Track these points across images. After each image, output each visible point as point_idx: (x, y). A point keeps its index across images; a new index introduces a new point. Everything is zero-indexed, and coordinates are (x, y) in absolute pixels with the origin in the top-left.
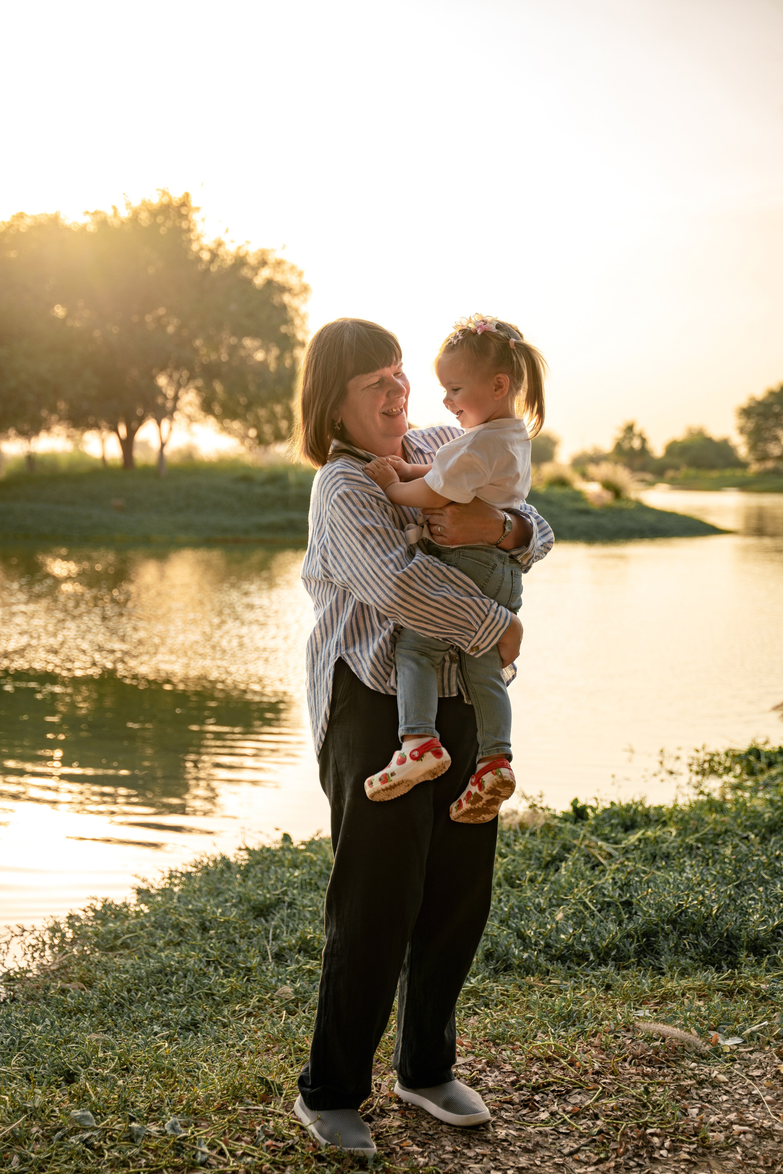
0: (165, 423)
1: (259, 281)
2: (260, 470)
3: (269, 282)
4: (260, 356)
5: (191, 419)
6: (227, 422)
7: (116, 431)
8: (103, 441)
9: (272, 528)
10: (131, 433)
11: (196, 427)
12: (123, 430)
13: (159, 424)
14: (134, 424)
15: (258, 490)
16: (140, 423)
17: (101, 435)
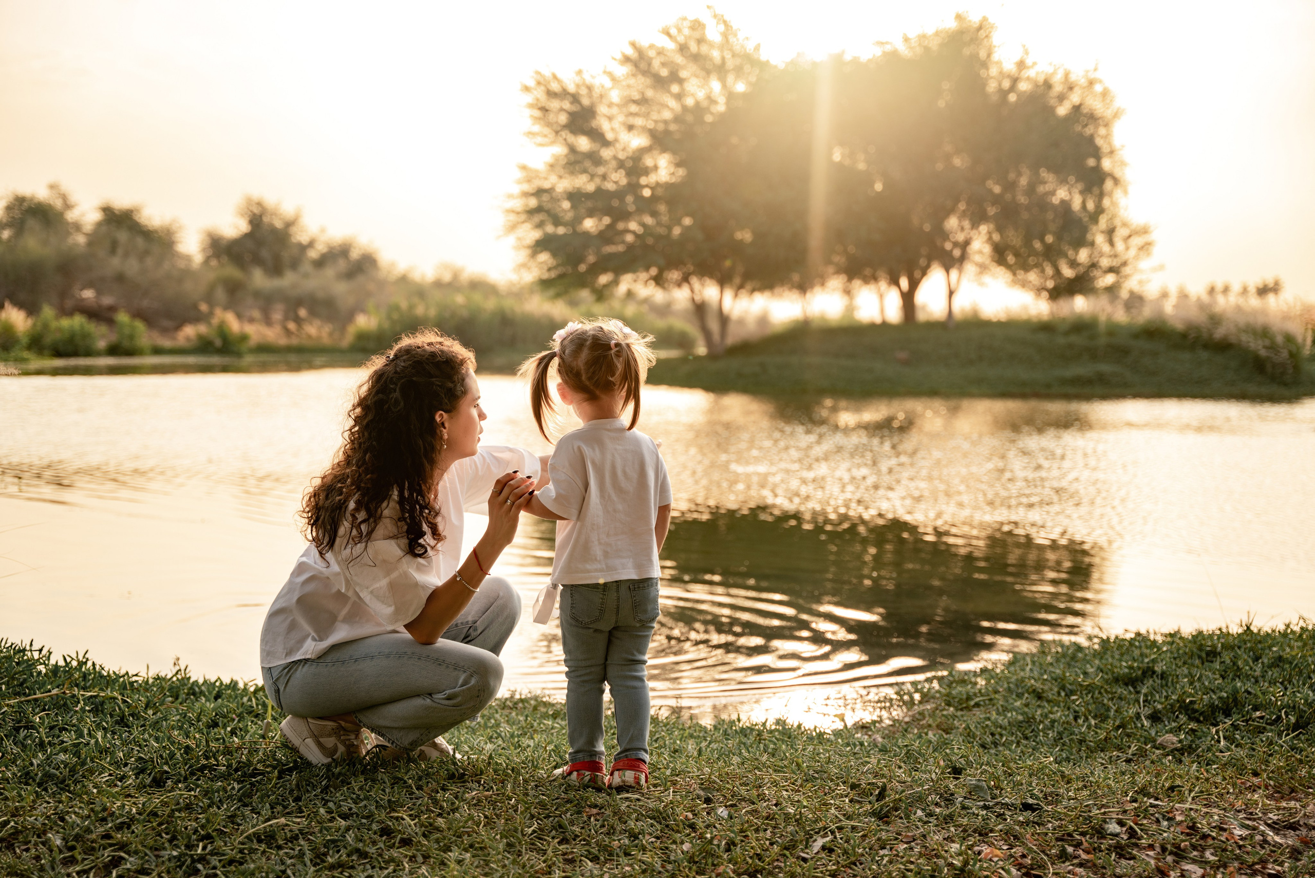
0: (954, 273)
1: (1062, 110)
2: (1064, 320)
3: (1077, 108)
4: (1062, 194)
5: (983, 268)
6: (1021, 274)
7: (897, 284)
8: (881, 296)
9: (1077, 381)
10: (914, 285)
11: (987, 279)
12: (904, 283)
13: (947, 271)
14: (917, 274)
15: (1061, 340)
16: (924, 273)
17: (879, 289)
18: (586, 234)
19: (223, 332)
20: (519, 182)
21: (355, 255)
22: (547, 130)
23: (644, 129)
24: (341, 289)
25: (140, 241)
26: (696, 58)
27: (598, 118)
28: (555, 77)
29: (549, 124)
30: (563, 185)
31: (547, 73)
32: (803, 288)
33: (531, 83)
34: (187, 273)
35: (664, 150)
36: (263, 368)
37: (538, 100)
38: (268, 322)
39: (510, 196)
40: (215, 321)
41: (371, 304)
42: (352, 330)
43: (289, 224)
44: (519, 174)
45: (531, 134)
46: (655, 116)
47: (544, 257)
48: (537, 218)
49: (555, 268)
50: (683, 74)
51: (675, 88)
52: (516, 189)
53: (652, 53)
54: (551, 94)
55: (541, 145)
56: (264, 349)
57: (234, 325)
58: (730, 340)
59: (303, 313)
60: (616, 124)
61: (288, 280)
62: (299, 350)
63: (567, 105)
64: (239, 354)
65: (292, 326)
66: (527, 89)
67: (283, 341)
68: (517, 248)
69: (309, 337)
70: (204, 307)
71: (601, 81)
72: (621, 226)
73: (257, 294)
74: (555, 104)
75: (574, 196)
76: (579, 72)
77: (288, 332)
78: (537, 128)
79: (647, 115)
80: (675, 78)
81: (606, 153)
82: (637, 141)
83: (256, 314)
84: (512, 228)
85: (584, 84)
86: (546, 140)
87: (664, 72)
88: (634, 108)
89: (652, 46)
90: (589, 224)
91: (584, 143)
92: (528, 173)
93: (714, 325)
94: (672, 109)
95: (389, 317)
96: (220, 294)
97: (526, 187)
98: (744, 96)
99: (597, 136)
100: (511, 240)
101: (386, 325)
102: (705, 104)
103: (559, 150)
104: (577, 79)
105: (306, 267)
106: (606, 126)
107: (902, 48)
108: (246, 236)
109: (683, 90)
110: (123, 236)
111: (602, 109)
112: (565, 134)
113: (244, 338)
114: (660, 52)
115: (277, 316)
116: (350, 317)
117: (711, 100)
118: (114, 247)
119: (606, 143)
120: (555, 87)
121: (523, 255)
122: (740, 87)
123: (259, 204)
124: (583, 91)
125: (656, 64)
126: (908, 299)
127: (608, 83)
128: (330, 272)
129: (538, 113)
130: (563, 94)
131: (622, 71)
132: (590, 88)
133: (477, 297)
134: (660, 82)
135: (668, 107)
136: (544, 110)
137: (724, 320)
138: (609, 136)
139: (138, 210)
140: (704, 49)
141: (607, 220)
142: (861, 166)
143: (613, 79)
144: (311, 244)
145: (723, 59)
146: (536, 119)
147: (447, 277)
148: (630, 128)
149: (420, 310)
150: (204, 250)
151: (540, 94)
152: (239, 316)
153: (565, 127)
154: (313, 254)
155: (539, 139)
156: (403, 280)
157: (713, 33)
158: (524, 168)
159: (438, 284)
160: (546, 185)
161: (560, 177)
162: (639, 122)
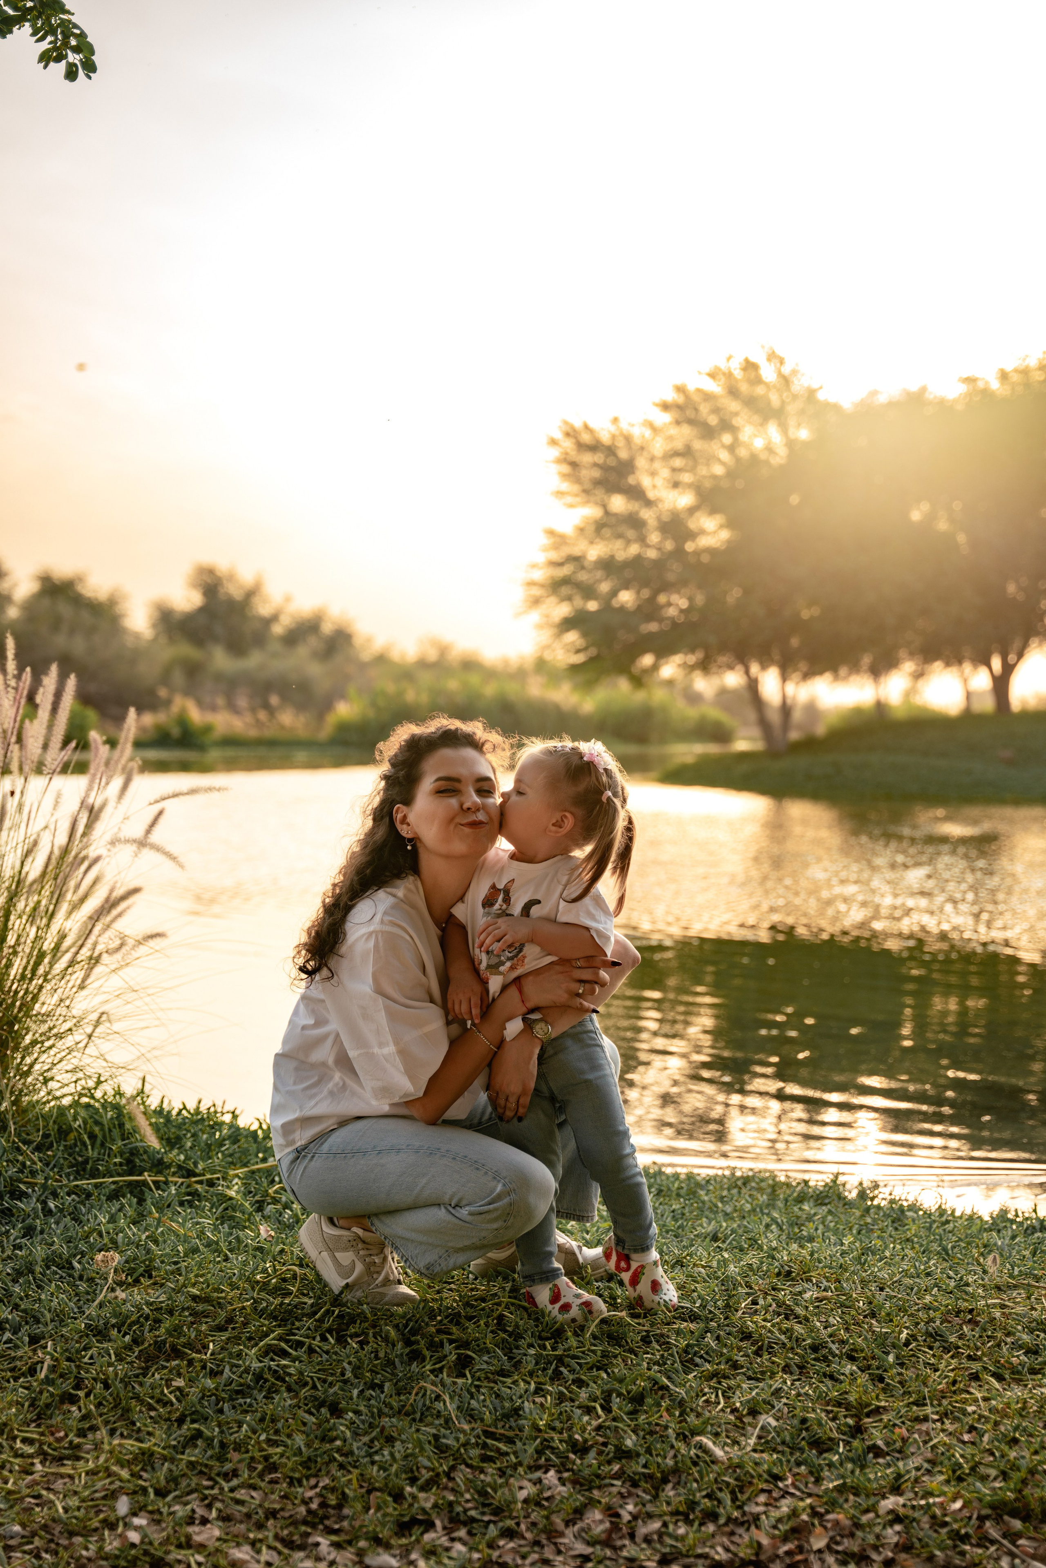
7: (987, 664)
8: (966, 678)
10: (1008, 669)
12: (996, 663)
14: (1012, 658)
16: (1020, 655)
17: (962, 673)
18: (622, 609)
19: (183, 722)
20: (545, 549)
21: (327, 628)
22: (576, 488)
23: (690, 486)
24: (315, 670)
25: (86, 616)
26: (751, 402)
27: (638, 473)
28: (586, 427)
29: (578, 480)
30: (594, 552)
31: (578, 424)
32: (877, 671)
33: (558, 435)
34: (137, 654)
35: (713, 511)
36: (231, 765)
37: (567, 454)
38: (232, 707)
39: (534, 566)
40: (175, 709)
41: (352, 691)
42: (331, 720)
43: (251, 594)
44: (545, 540)
45: (560, 494)
46: (703, 471)
47: (572, 637)
48: (565, 590)
49: (585, 649)
50: (737, 421)
51: (727, 438)
52: (542, 558)
53: (696, 398)
54: (581, 447)
55: (571, 506)
56: (230, 742)
57: (196, 715)
58: (794, 735)
59: (274, 700)
60: (659, 481)
61: (254, 660)
62: (271, 743)
63: (599, 458)
64: (201, 748)
65: (262, 715)
66: (553, 442)
67: (253, 733)
68: (540, 627)
69: (283, 727)
70: (163, 693)
71: (639, 433)
72: (662, 599)
73: (219, 677)
74: (587, 458)
75: (608, 565)
76: (615, 420)
77: (258, 723)
78: (565, 486)
79: (692, 470)
80: (726, 426)
81: (647, 515)
82: (684, 500)
83: (220, 701)
84: (536, 602)
85: (622, 434)
86: (578, 499)
87: (713, 420)
88: (678, 462)
89: (699, 390)
90: (626, 597)
91: (618, 503)
92: (557, 539)
93: (774, 717)
94: (723, 464)
95: (374, 704)
96: (178, 677)
97: (554, 556)
98: (806, 444)
99: (636, 493)
100: (535, 616)
101: (371, 714)
102: (763, 456)
103: (590, 512)
104: (613, 429)
105: (275, 646)
106: (646, 482)
107: (995, 385)
108: (202, 610)
109: (736, 439)
110: (65, 609)
111: (641, 463)
112: (600, 493)
113: (208, 729)
114: (708, 397)
115: (242, 702)
116: (327, 705)
117: (769, 449)
118: (56, 624)
119: (649, 503)
120: (586, 438)
121: (545, 636)
122: (803, 434)
123: (211, 572)
124: (620, 443)
125: (704, 409)
126: (1001, 685)
127: (648, 433)
128: (303, 651)
129: (566, 469)
130: (595, 447)
131: (664, 418)
132: (628, 439)
133: (474, 679)
134: (708, 432)
135: (719, 460)
136: (574, 465)
137: (786, 709)
138: (651, 495)
139: (81, 579)
140: (760, 390)
141: (646, 593)
142: (943, 525)
143: (654, 429)
144: (275, 618)
145: (783, 402)
146: (565, 476)
147: (432, 655)
148: (676, 485)
149: (410, 696)
150: (154, 626)
151: (568, 444)
152: (200, 704)
153: (597, 483)
154: (278, 629)
155: (569, 499)
156: (381, 659)
157: (768, 373)
158: (551, 533)
159: (423, 664)
160: (576, 551)
161: (592, 543)
162: (687, 478)
